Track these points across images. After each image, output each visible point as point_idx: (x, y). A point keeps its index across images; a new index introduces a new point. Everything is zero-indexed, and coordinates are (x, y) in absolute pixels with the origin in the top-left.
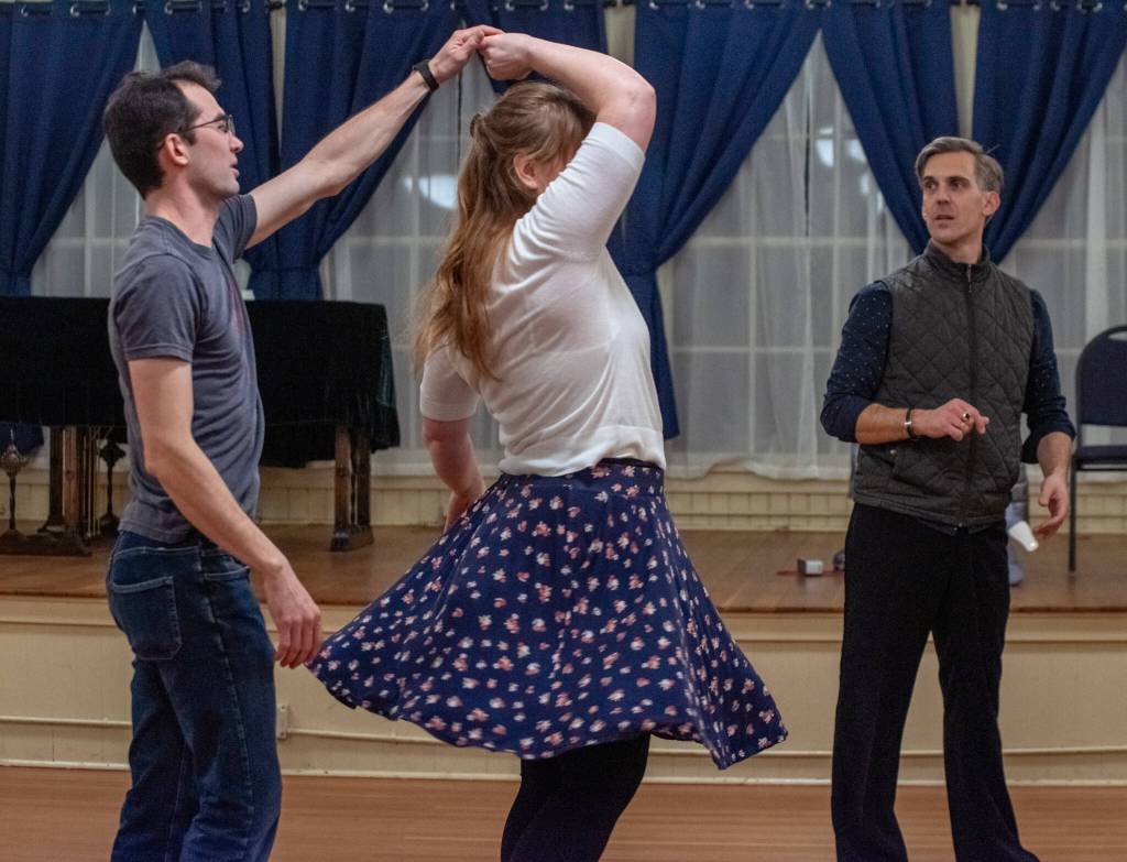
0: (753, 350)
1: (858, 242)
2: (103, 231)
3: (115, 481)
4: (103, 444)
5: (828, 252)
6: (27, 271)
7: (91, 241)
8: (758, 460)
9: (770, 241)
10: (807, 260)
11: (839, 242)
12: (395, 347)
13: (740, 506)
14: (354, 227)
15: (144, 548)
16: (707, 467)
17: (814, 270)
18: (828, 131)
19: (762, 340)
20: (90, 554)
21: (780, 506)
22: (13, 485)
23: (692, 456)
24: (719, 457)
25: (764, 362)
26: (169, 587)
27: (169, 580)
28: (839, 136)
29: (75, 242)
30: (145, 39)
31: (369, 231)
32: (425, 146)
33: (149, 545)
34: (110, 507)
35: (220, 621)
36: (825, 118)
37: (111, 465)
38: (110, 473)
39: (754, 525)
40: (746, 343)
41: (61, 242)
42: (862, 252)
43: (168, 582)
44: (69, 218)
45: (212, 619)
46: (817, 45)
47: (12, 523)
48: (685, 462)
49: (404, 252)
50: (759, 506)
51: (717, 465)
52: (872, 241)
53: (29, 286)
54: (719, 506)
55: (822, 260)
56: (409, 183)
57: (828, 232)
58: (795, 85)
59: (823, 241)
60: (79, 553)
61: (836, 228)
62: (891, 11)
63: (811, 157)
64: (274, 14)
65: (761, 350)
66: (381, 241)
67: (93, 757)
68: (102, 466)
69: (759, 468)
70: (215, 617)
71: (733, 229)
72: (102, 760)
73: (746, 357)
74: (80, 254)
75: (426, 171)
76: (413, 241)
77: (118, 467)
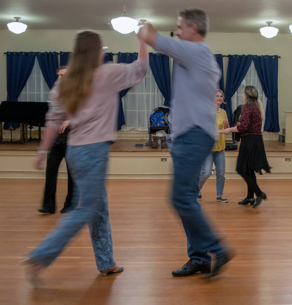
0: (137, 111)
1: (154, 93)
2: (30, 91)
4: (29, 126)
5: (149, 95)
6: (17, 97)
7: (28, 93)
8: (138, 128)
9: (140, 93)
10: (146, 96)
11: (151, 93)
13: (135, 136)
16: (130, 129)
17: (147, 98)
19: (139, 109)
20: (25, 144)
21: (142, 135)
22: (11, 133)
23: (127, 128)
24: (132, 128)
25: (139, 112)
29: (25, 93)
30: (36, 58)
34: (31, 136)
37: (31, 129)
38: (31, 131)
39: (138, 139)
40: (136, 110)
41: (23, 93)
42: (154, 95)
44: (24, 89)
47: (11, 139)
48: (126, 129)
50: (138, 136)
51: (131, 129)
52: (156, 93)
53: (17, 100)
54: (132, 135)
55: (148, 96)
57: (149, 92)
59: (148, 93)
60: (23, 144)
61: (150, 91)
62: (159, 56)
64: (58, 55)
65: (138, 111)
67: (21, 177)
68: (29, 129)
69: (138, 129)
71: (134, 92)
72: (23, 177)
73: (136, 112)
74: (26, 95)
77: (32, 130)
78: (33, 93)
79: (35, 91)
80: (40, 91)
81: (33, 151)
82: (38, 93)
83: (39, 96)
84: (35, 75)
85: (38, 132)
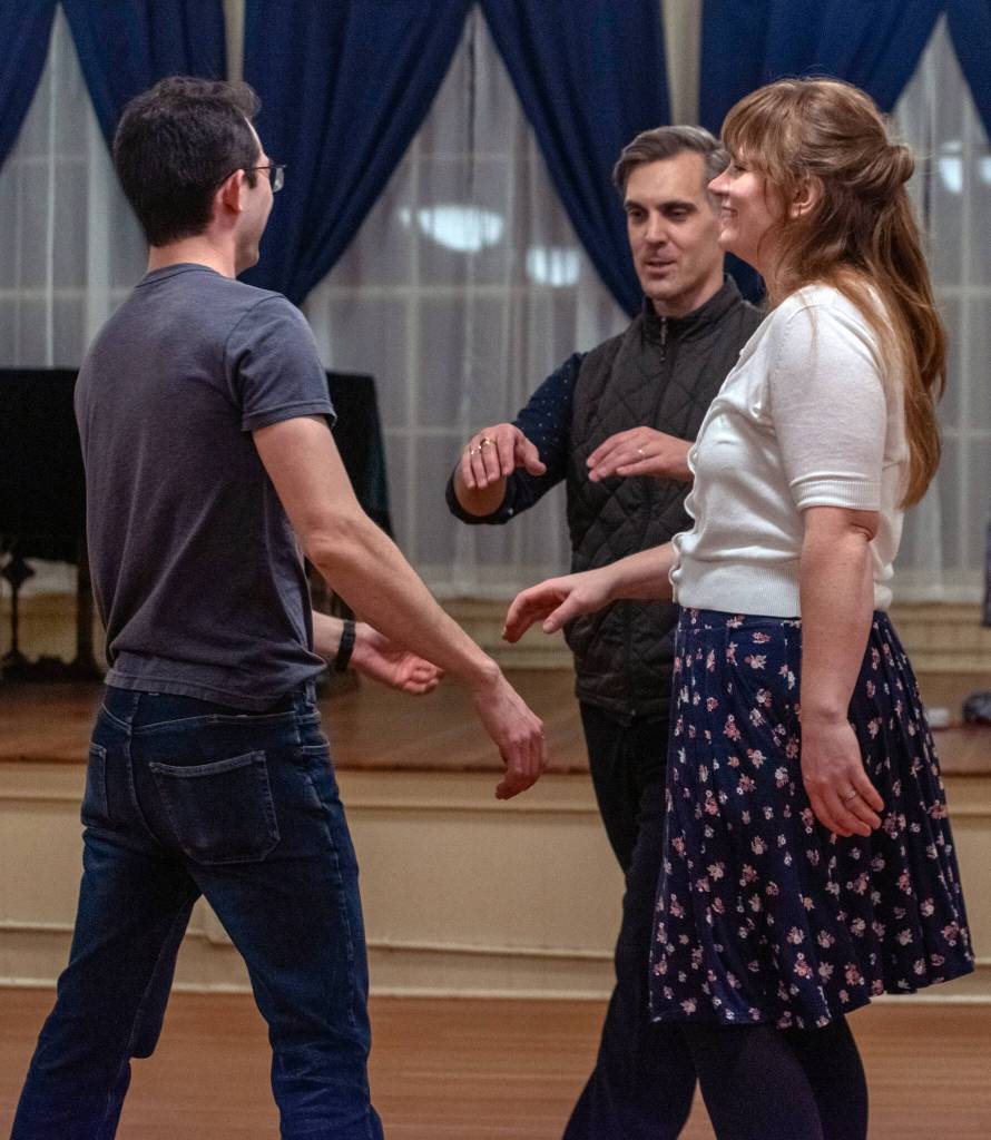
3: (22, 608)
12: (388, 431)
14: (334, 274)
15: (215, 716)
18: (954, 146)
26: (261, 764)
27: (261, 756)
28: (968, 153)
31: (354, 278)
32: (427, 169)
33: (218, 713)
34: (15, 642)
35: (325, 805)
36: (949, 129)
37: (16, 586)
38: (15, 598)
43: (259, 759)
45: (319, 804)
46: (940, 35)
49: (399, 307)
56: (405, 216)
57: (954, 279)
58: (912, 87)
61: (966, 273)
63: (933, 184)
66: (370, 292)
68: (5, 588)
70: (321, 801)
75: (428, 200)
76: (411, 292)
77: (26, 590)
78: (29, 294)
79: (41, 281)
80: (82, 280)
81: (24, 759)
82: (69, 294)
83: (71, 316)
84: (45, 152)
85: (73, 609)
